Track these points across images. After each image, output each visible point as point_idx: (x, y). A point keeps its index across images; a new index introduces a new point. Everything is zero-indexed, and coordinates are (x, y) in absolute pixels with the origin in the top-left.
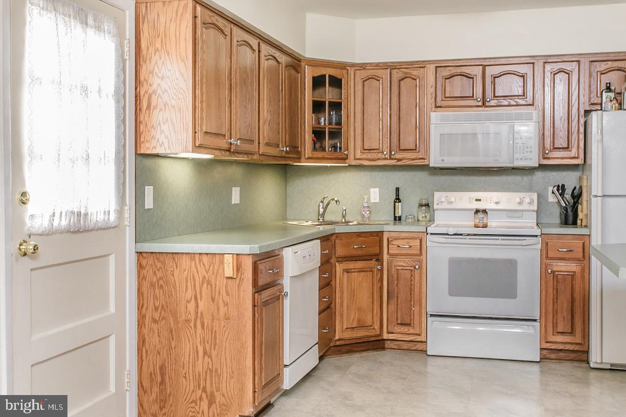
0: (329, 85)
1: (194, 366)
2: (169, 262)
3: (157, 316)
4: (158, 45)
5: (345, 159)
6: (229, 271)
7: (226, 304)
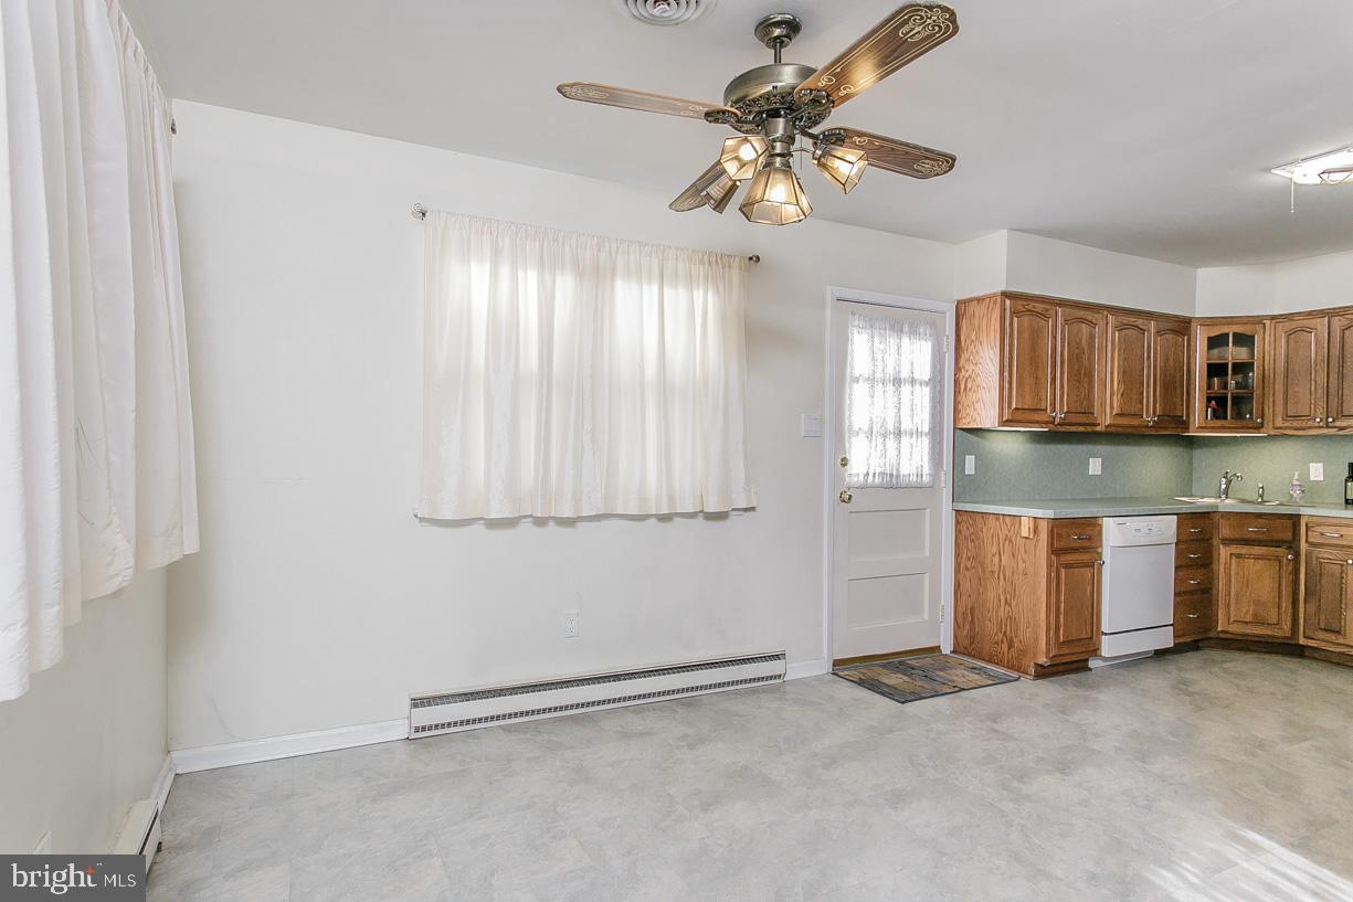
0: (1234, 344)
2: (979, 520)
4: (973, 337)
5: (1259, 427)
6: (1025, 533)
7: (1024, 562)
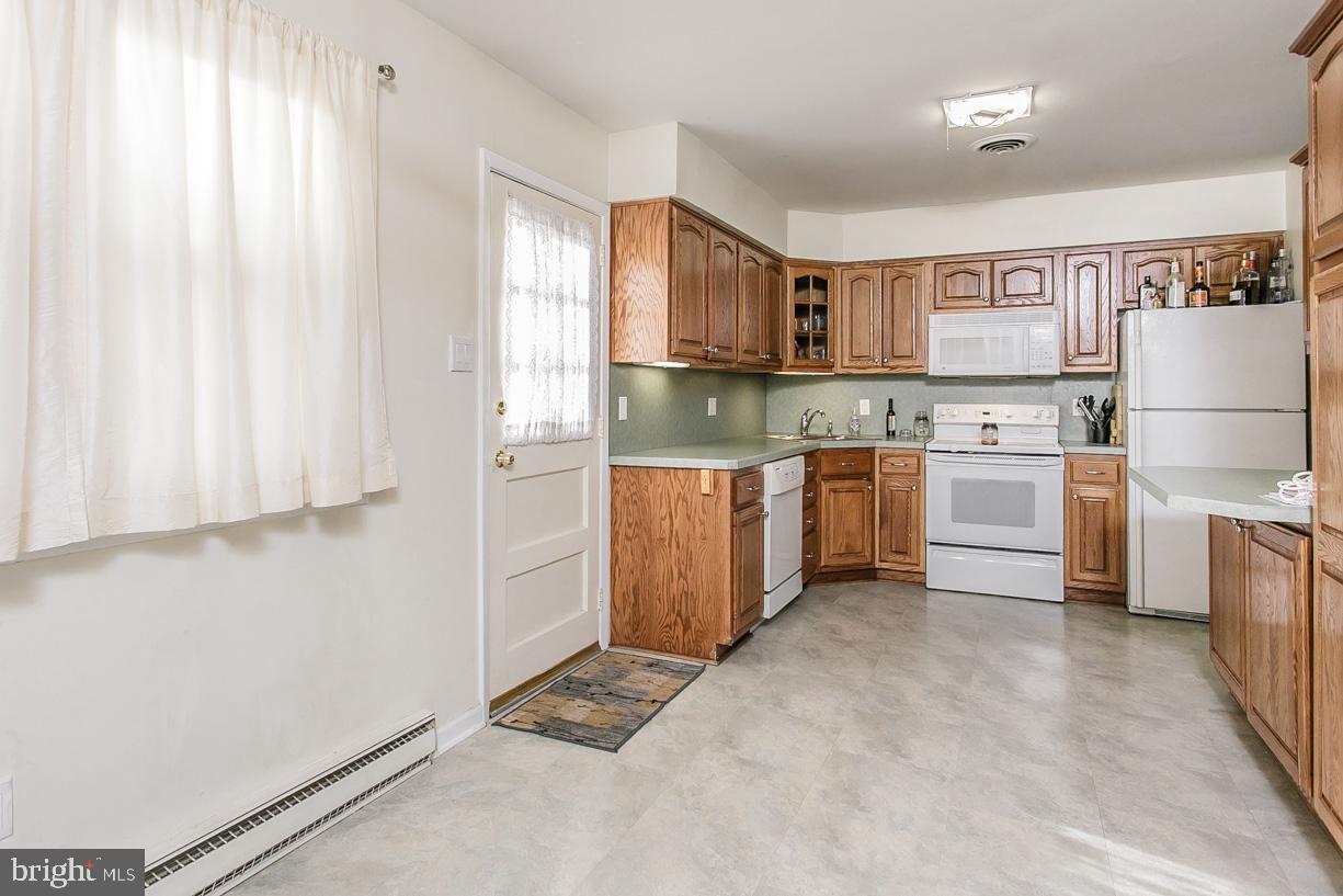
0: (813, 287)
1: (668, 589)
2: (643, 476)
3: (630, 533)
4: (634, 251)
5: (830, 367)
6: (706, 488)
7: (702, 523)
